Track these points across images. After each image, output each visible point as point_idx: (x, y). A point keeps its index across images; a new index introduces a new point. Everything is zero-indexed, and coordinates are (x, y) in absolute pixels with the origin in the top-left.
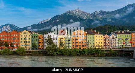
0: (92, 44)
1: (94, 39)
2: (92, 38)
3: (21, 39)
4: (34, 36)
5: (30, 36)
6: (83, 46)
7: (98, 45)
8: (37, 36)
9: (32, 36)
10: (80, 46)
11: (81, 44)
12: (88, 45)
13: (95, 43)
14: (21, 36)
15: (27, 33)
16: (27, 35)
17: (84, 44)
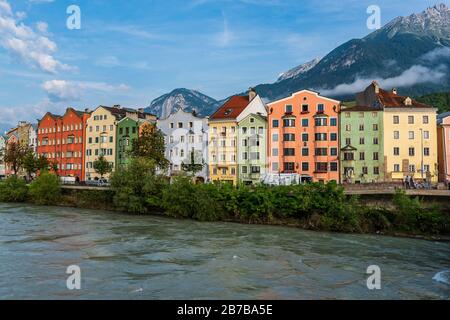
0: (369, 157)
1: (381, 135)
2: (369, 128)
3: (87, 140)
4: (127, 129)
5: (114, 127)
6: (321, 168)
7: (405, 162)
8: (134, 128)
9: (121, 129)
10: (305, 167)
11: (310, 159)
12: (344, 164)
13: (388, 151)
14: (88, 129)
15: (105, 117)
16: (105, 126)
17: (323, 159)
